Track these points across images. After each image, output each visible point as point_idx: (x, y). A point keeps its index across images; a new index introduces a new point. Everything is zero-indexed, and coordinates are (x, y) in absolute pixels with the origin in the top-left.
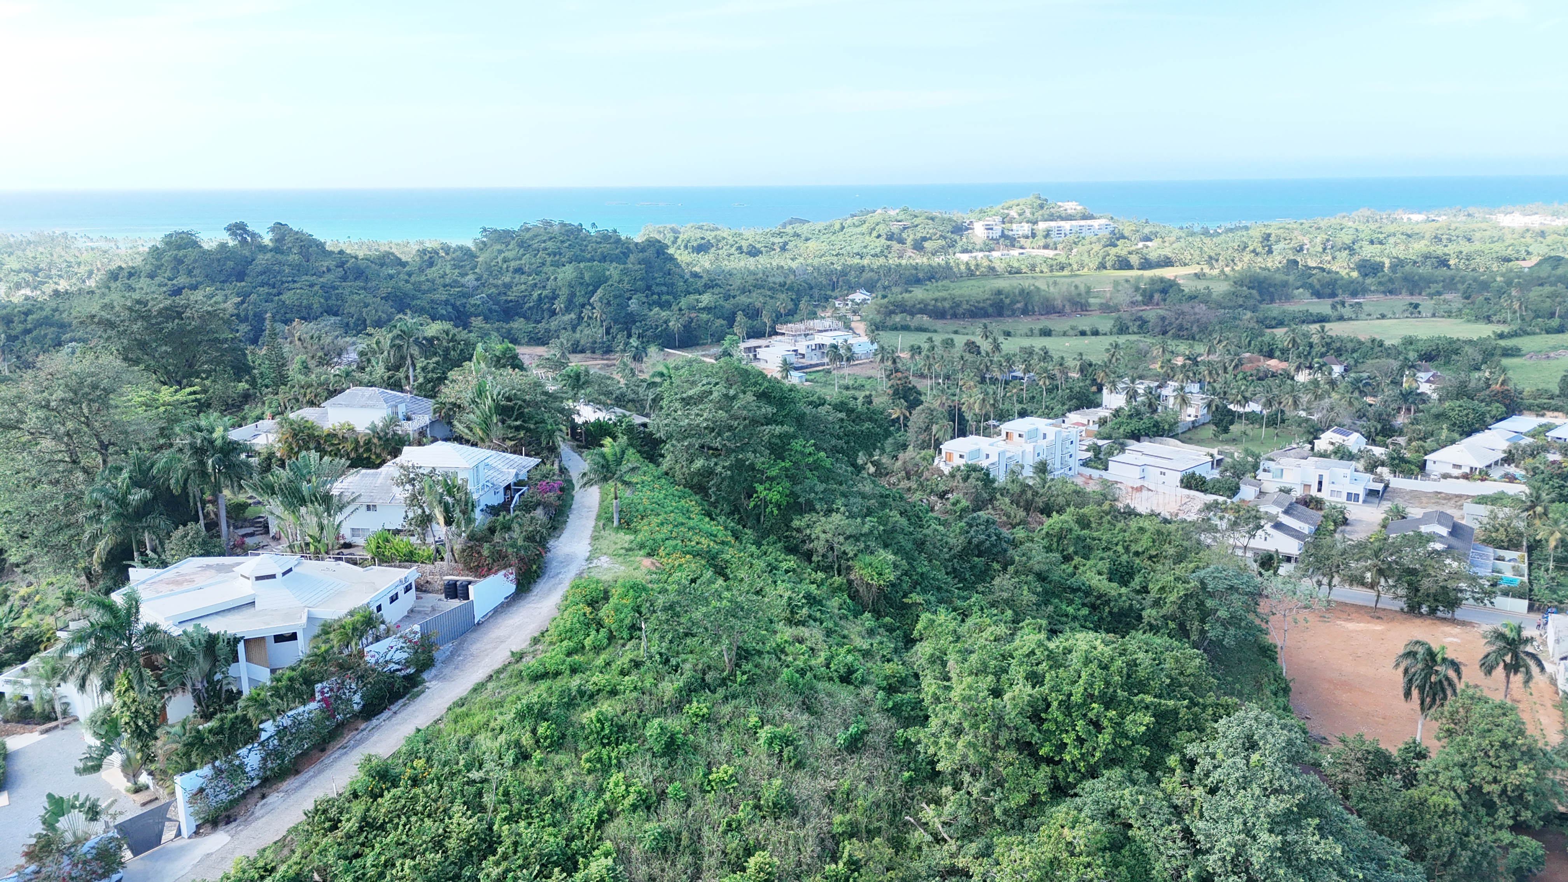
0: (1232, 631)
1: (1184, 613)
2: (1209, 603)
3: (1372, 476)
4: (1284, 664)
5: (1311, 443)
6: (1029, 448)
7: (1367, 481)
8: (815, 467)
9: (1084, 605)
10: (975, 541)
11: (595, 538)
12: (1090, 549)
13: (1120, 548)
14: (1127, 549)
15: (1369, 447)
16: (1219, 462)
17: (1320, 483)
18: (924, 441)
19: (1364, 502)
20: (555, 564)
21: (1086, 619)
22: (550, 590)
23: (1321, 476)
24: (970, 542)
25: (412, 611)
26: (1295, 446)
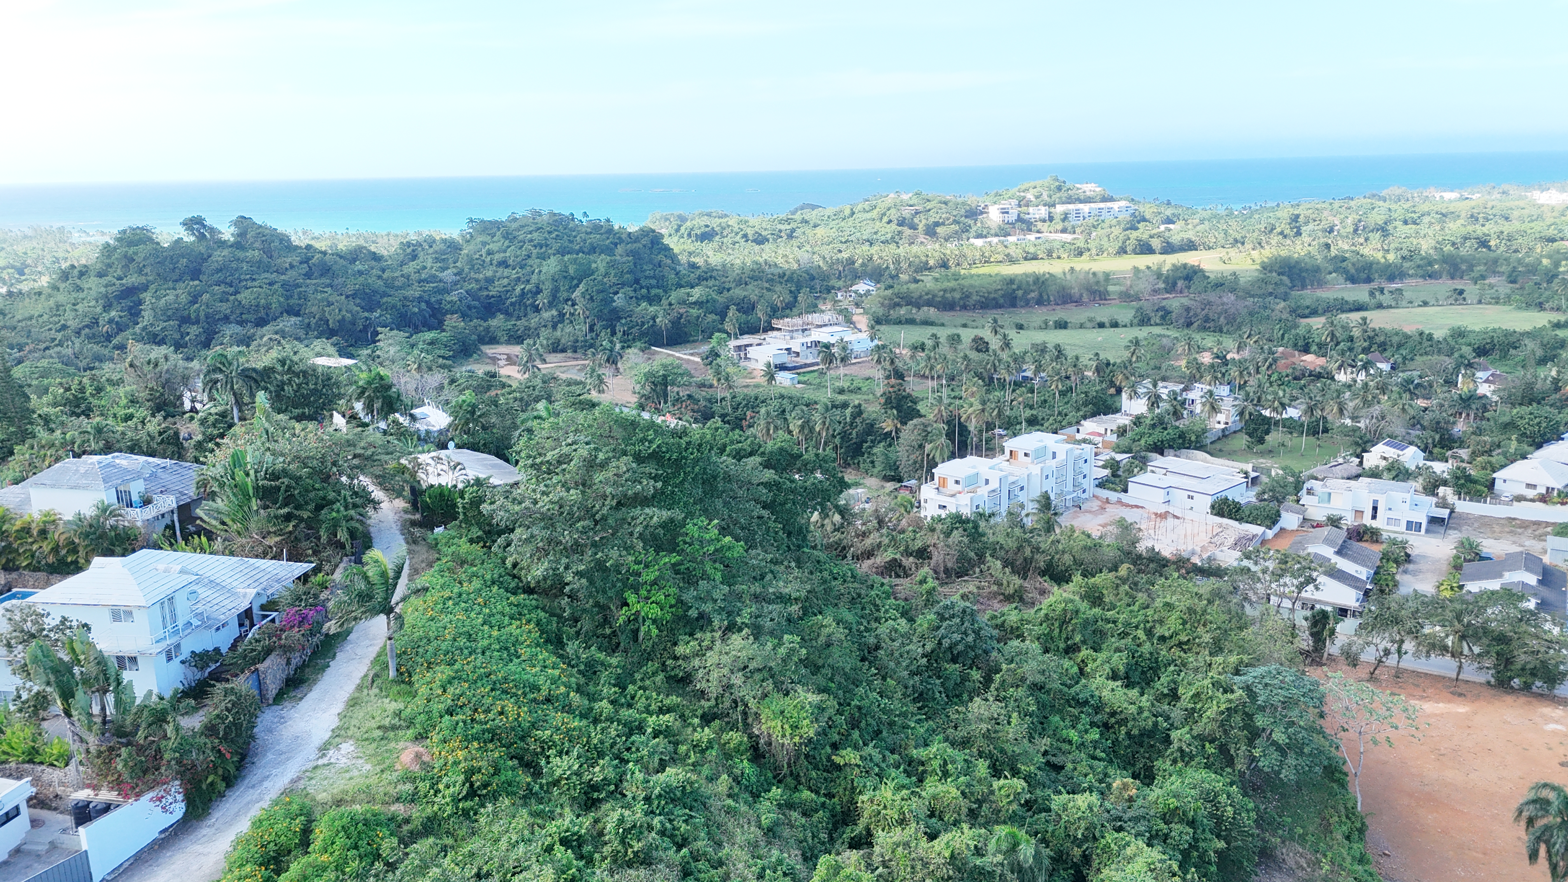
0: (1291, 761)
1: (1225, 731)
2: (1260, 721)
3: (1434, 500)
4: (1357, 791)
5: (1360, 456)
7: (1427, 507)
8: (719, 556)
9: (1093, 724)
10: (946, 643)
12: (1102, 634)
13: (1141, 634)
14: (1149, 633)
15: (1429, 463)
16: (1255, 481)
17: (1375, 509)
18: (915, 462)
19: (1427, 531)
21: (1095, 744)
23: (1375, 502)
24: (940, 643)
25: (17, 851)
26: (1341, 460)
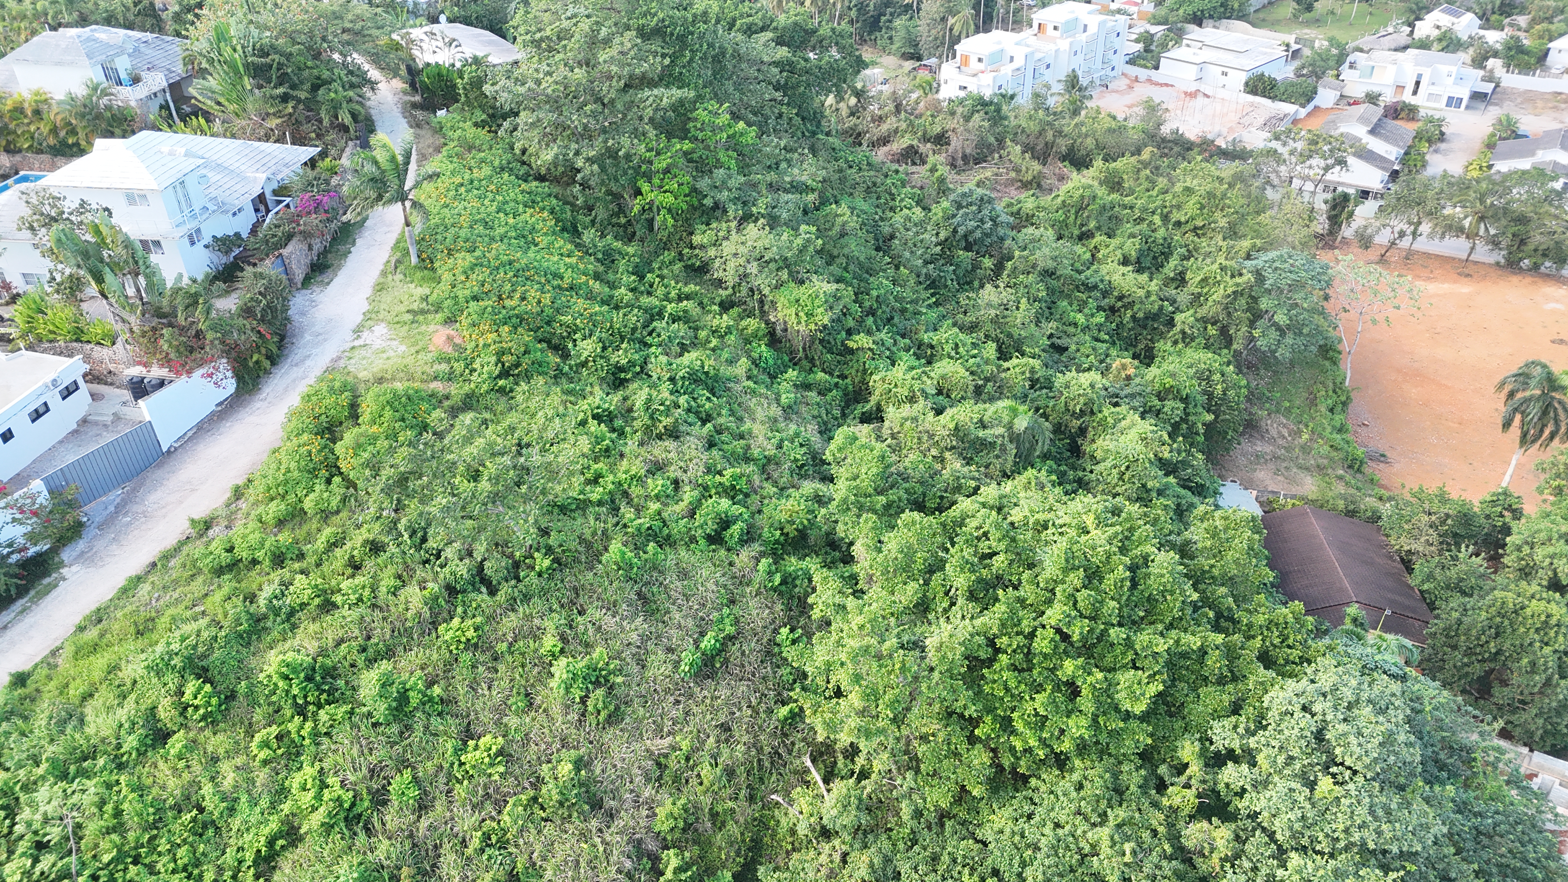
0: (1289, 340)
1: (1229, 314)
2: (1264, 304)
3: (1481, 73)
4: (1348, 369)
5: (1411, 25)
6: (1064, 45)
7: (1474, 79)
8: (734, 144)
9: (1099, 308)
10: (961, 230)
11: (380, 288)
12: (1117, 220)
13: (1157, 219)
14: (1165, 218)
15: (1482, 32)
16: (1296, 54)
17: (1418, 83)
18: (936, 39)
19: (1467, 107)
20: (308, 337)
21: (1099, 329)
22: (286, 390)
23: (1420, 76)
24: (955, 231)
25: (84, 422)
26: (1390, 29)
